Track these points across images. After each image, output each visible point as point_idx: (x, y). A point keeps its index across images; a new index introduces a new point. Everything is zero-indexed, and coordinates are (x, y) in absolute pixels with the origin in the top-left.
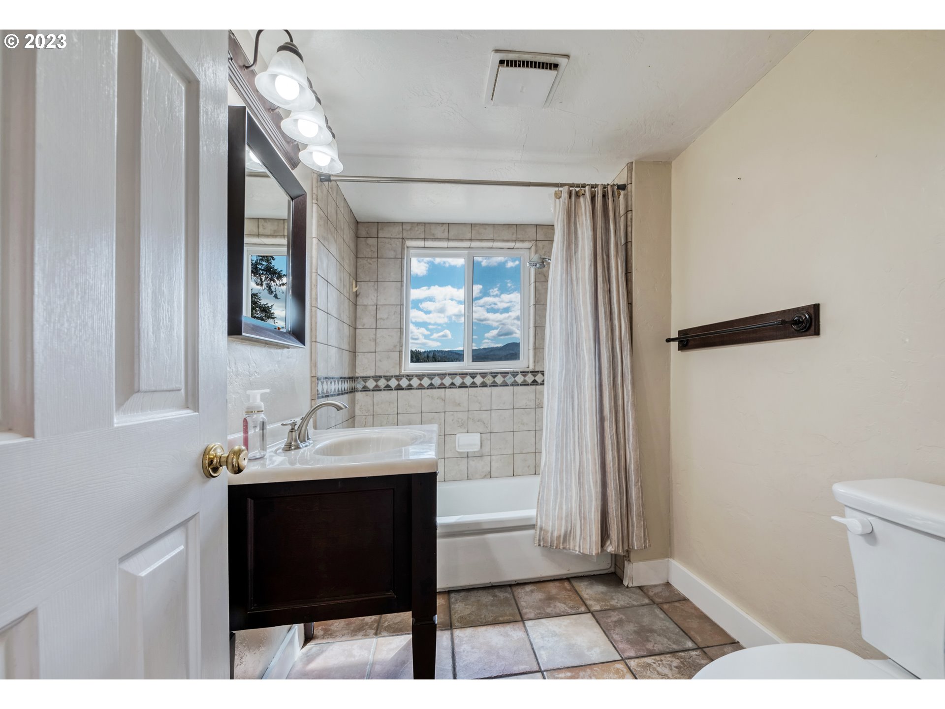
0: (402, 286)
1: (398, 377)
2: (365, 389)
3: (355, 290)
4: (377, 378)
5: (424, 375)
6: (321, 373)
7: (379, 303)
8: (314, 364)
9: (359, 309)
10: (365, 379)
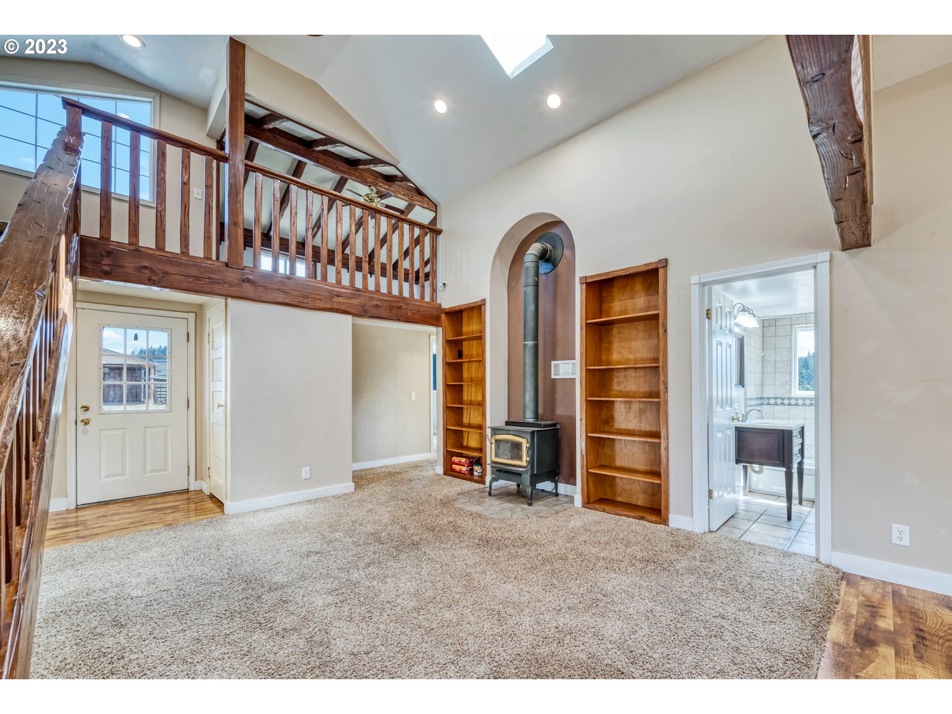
0: (791, 350)
1: (789, 399)
2: (769, 404)
3: (762, 355)
4: (775, 398)
5: (806, 398)
6: (748, 397)
7: (777, 360)
8: (745, 393)
9: (765, 363)
10: (769, 398)
